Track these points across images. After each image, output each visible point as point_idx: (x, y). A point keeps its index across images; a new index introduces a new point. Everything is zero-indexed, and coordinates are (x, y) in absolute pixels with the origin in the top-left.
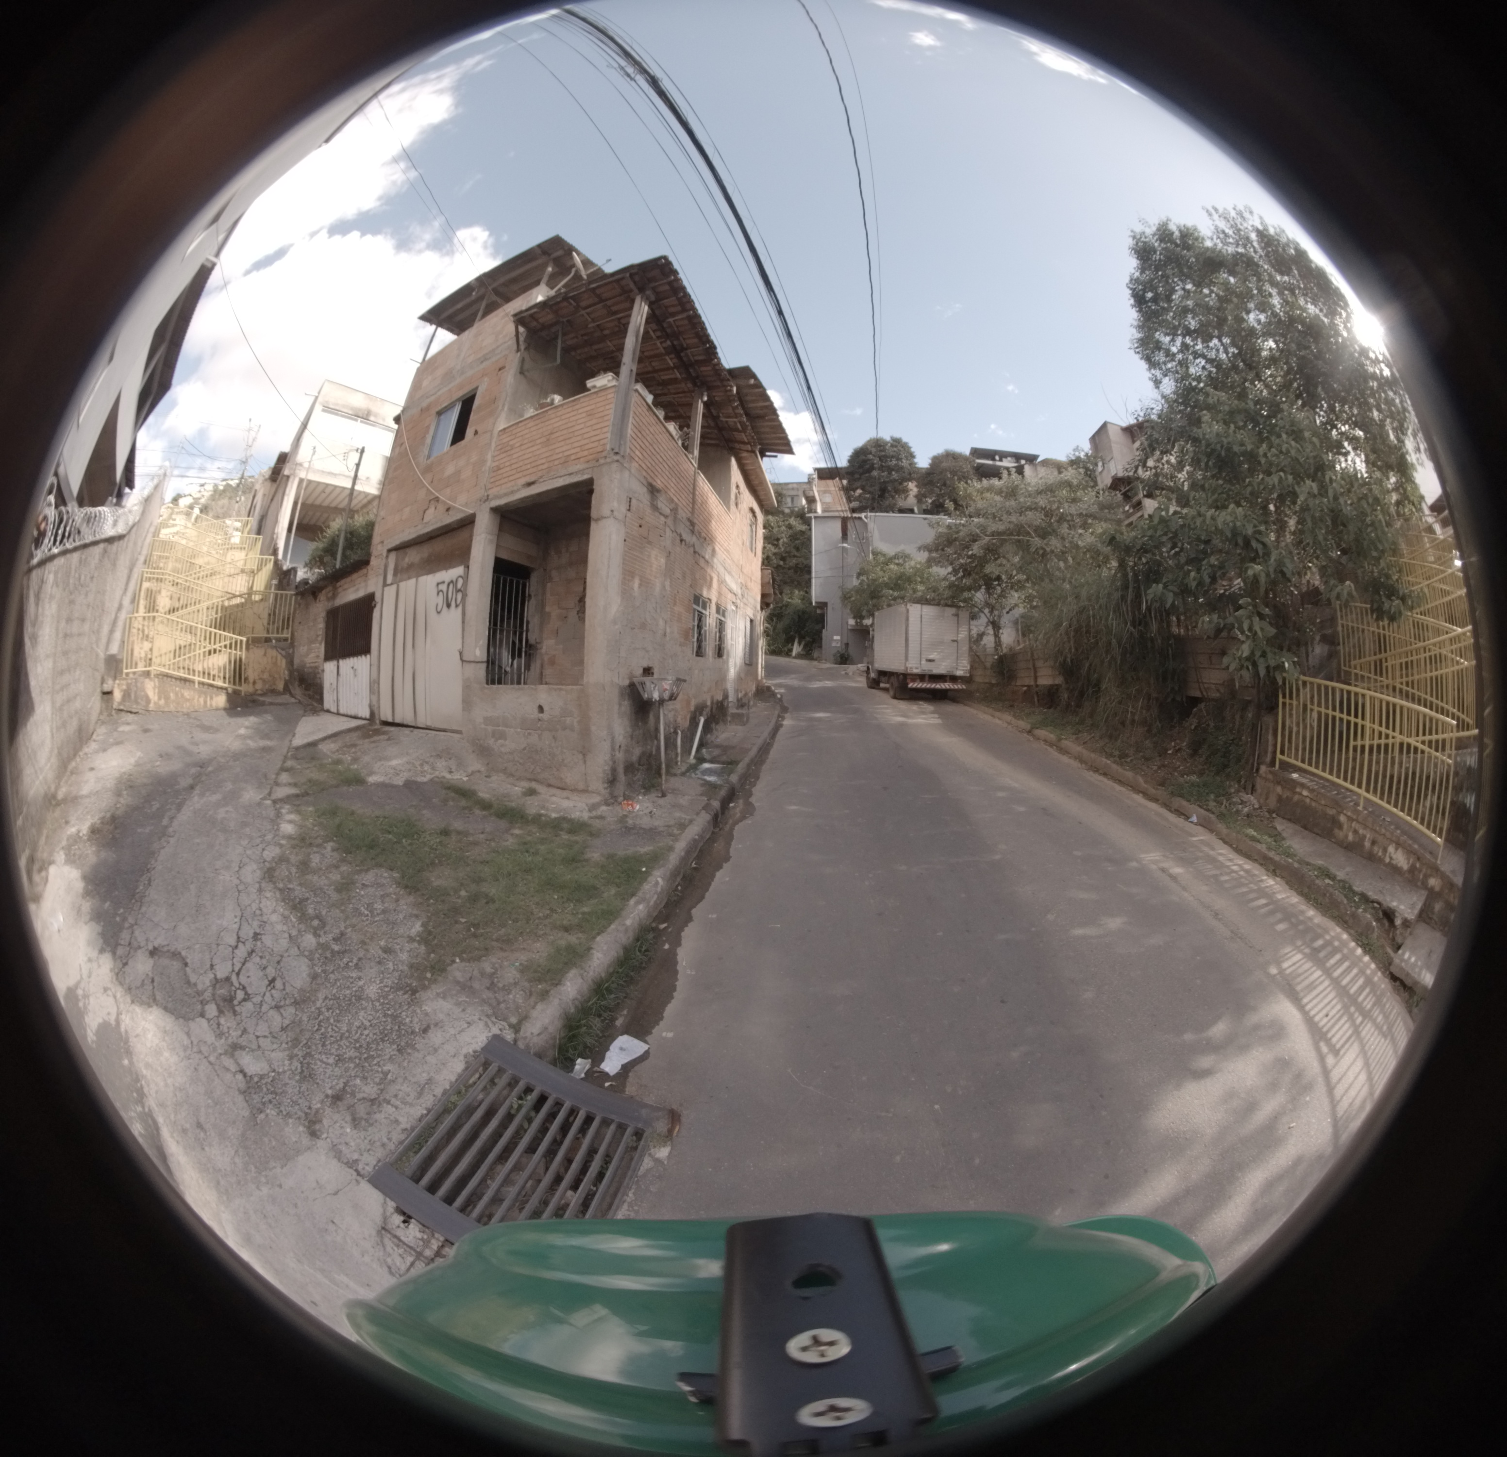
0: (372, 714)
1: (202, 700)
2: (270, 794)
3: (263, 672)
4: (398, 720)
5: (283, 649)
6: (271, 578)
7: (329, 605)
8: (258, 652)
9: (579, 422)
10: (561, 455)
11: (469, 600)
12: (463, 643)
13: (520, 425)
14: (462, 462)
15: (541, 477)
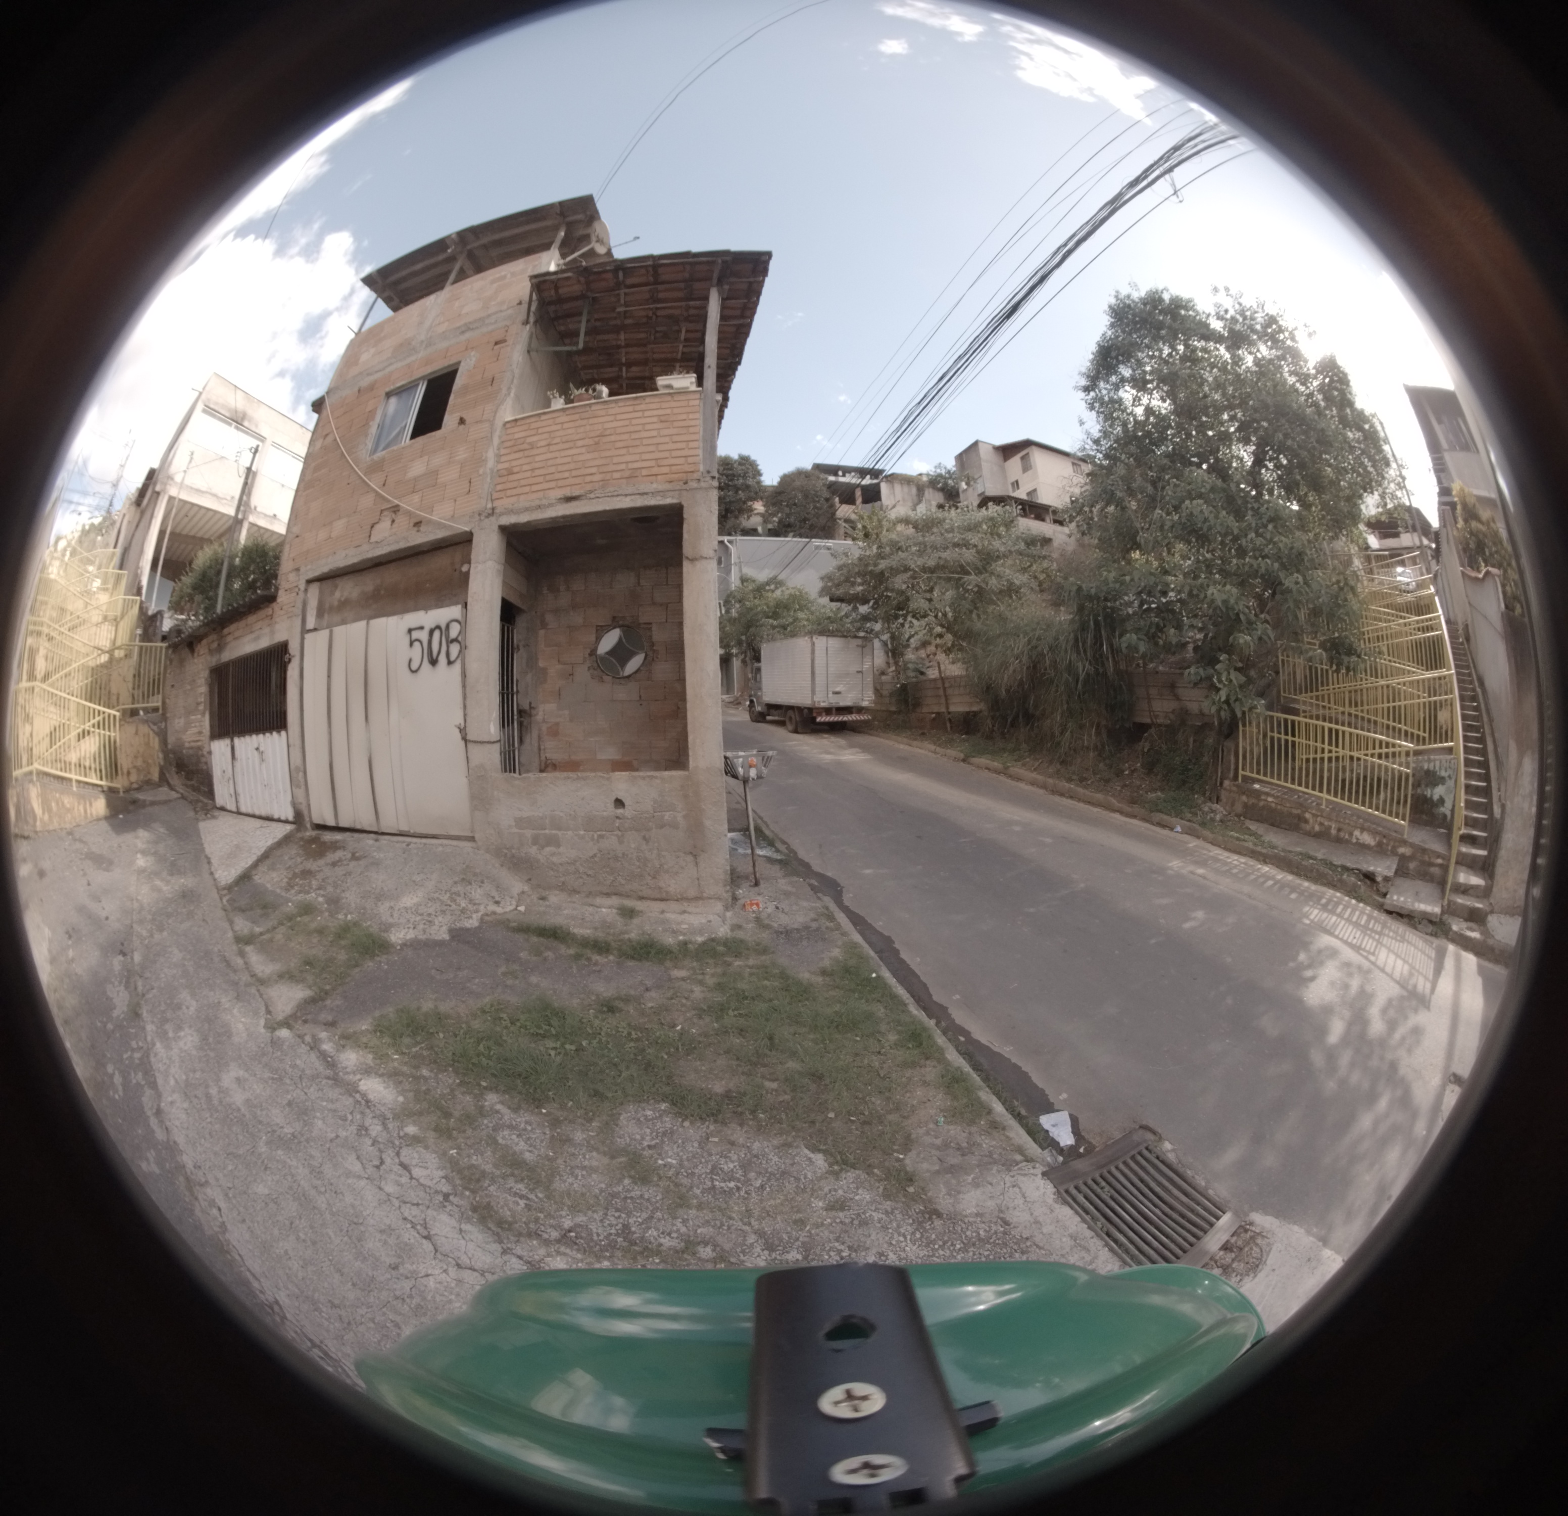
0: (296, 813)
1: (81, 808)
3: (137, 757)
4: (344, 822)
6: (136, 626)
8: (129, 730)
9: (648, 427)
10: (623, 466)
11: (473, 654)
12: (465, 715)
13: (543, 417)
14: (438, 460)
15: (591, 492)
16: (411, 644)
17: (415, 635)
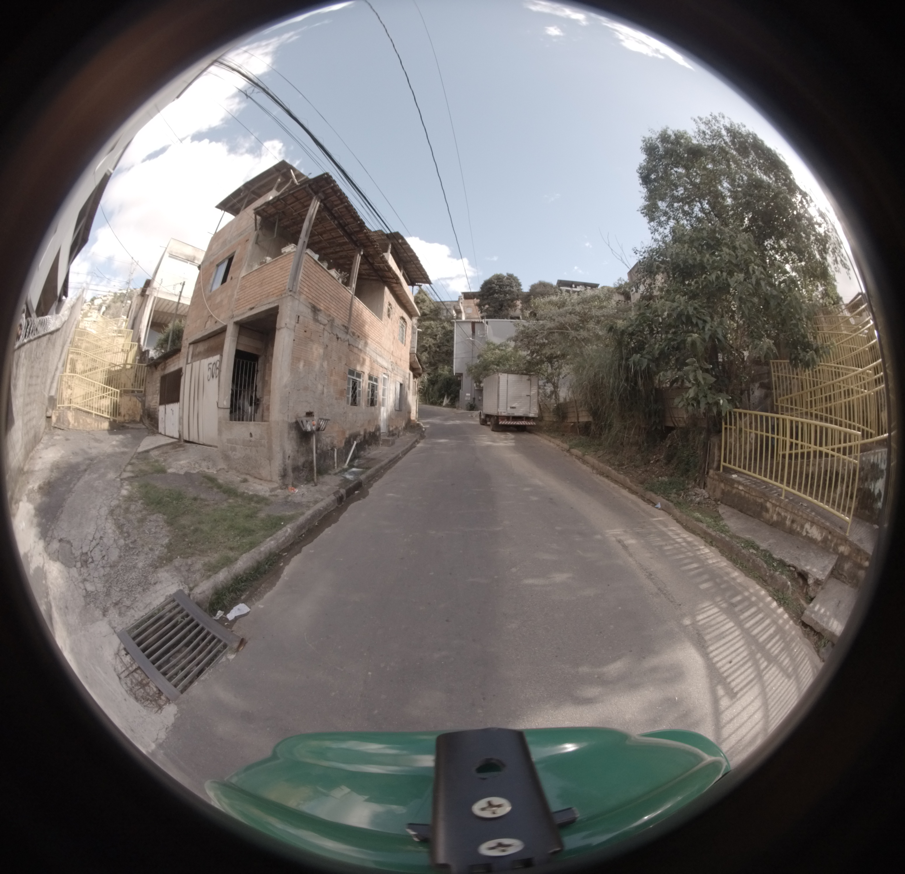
0: (180, 436)
1: (96, 424)
2: (120, 475)
3: (129, 410)
4: (191, 440)
5: (140, 397)
6: (136, 356)
7: (163, 373)
8: (126, 398)
16: (209, 369)
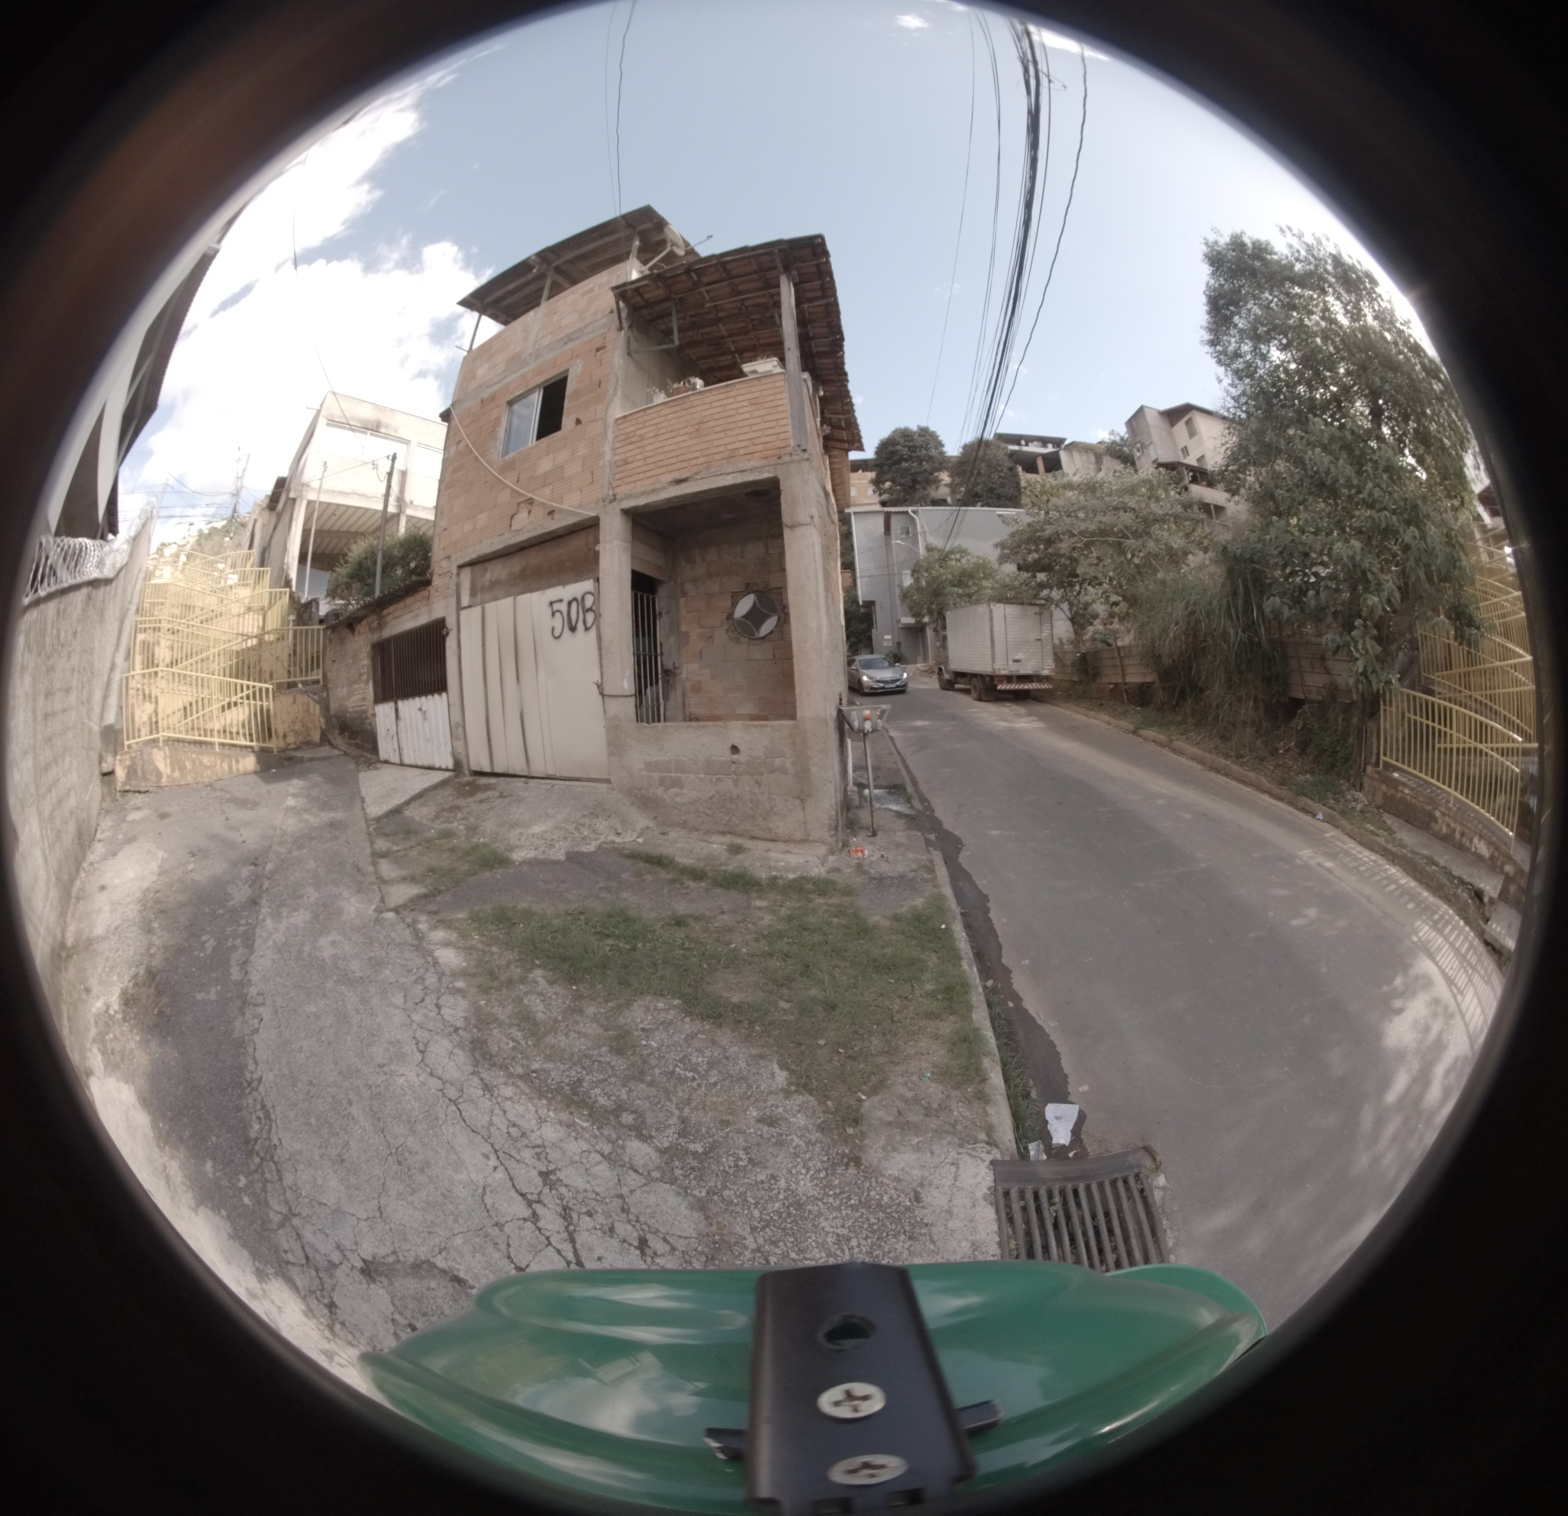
0: (458, 764)
1: (225, 766)
3: (293, 722)
4: (498, 769)
5: (315, 694)
6: (287, 613)
7: (375, 638)
8: (286, 699)
9: (741, 411)
10: (722, 449)
11: (605, 621)
12: (602, 673)
13: (649, 412)
14: (562, 457)
15: (697, 473)
16: (553, 614)
17: (556, 606)
